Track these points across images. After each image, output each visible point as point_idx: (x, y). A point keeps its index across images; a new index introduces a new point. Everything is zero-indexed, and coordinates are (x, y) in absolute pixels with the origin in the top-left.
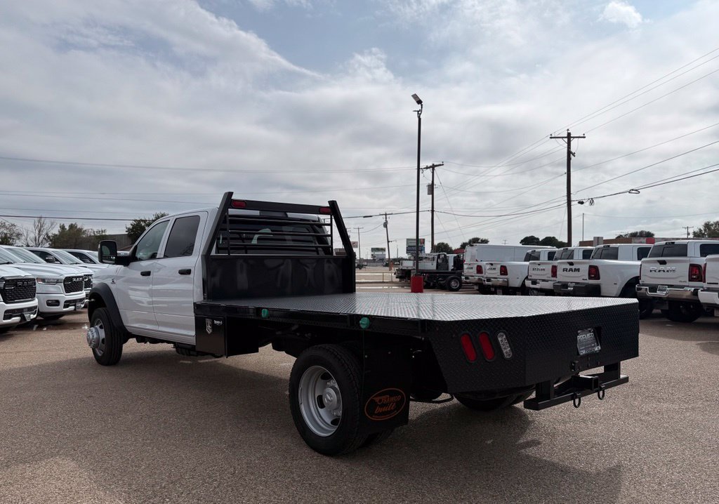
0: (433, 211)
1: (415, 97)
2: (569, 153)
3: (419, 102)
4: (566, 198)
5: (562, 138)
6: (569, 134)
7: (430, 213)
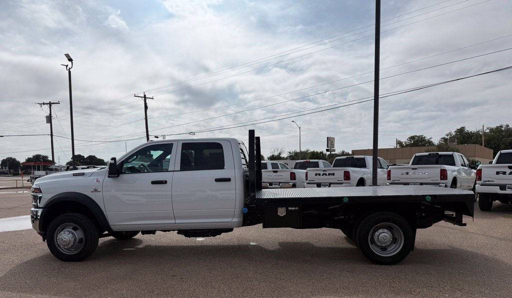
0: (52, 135)
1: (67, 56)
2: (146, 107)
3: (70, 60)
4: (146, 134)
5: (141, 97)
6: (145, 96)
7: (50, 137)
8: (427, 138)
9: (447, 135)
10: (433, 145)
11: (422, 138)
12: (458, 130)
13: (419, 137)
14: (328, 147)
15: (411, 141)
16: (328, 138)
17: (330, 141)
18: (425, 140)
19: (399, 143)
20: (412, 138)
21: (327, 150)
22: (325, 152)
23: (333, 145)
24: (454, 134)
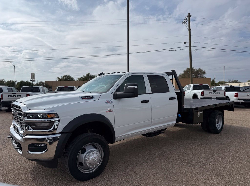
8: (72, 77)
9: (83, 76)
10: (74, 80)
11: (69, 77)
12: (87, 74)
13: (68, 76)
14: (31, 78)
15: (64, 78)
16: (31, 73)
17: (32, 75)
18: (70, 78)
19: (59, 78)
20: (65, 76)
21: (31, 80)
22: (29, 81)
23: (34, 78)
24: (86, 76)
